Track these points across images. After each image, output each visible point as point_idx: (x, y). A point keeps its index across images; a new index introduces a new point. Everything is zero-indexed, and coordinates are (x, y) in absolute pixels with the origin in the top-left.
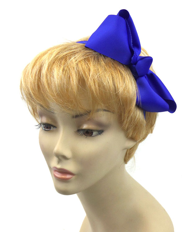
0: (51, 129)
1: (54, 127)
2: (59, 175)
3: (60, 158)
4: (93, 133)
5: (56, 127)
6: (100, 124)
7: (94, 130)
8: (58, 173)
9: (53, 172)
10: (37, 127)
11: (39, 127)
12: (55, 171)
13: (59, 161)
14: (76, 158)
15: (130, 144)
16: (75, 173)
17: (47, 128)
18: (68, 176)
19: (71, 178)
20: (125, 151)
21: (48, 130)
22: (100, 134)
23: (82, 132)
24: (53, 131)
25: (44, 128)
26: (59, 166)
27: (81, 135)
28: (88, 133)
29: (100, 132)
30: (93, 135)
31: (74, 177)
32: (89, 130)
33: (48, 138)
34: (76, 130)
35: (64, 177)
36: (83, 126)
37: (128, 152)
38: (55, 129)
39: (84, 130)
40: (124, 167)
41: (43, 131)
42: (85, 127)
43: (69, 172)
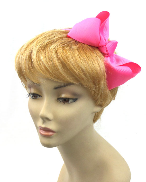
0: (38, 98)
1: (40, 96)
2: (43, 133)
3: (45, 119)
4: (69, 100)
5: (41, 96)
6: (74, 94)
7: (71, 99)
8: (42, 131)
9: (39, 130)
10: (27, 96)
11: (28, 97)
12: (41, 129)
13: (44, 122)
14: (56, 119)
15: (98, 109)
17: (35, 97)
18: (50, 134)
19: (53, 134)
20: (94, 114)
21: (35, 98)
22: (74, 101)
23: (61, 100)
25: (32, 97)
26: (43, 126)
27: (60, 102)
28: (66, 101)
29: (75, 100)
30: (69, 102)
31: (55, 134)
32: (66, 98)
33: (36, 104)
34: (57, 98)
35: (47, 134)
36: (62, 96)
37: (96, 115)
38: (40, 98)
39: (63, 98)
40: (93, 127)
41: (32, 99)
42: (63, 96)
43: (51, 130)
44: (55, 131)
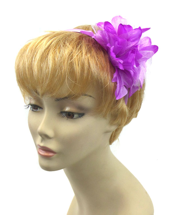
0: (38, 110)
2: (43, 153)
3: (43, 136)
4: (74, 115)
5: (42, 108)
6: (80, 108)
7: (76, 113)
9: (38, 148)
10: (26, 107)
12: (40, 149)
13: (43, 140)
14: (57, 137)
16: (56, 152)
17: (34, 109)
18: (50, 154)
19: (54, 155)
21: (36, 110)
22: (80, 117)
23: (64, 114)
24: (39, 112)
25: (32, 109)
26: (42, 144)
27: (63, 117)
28: (70, 115)
29: (81, 115)
30: (74, 118)
31: (55, 155)
32: (71, 112)
33: (35, 117)
34: (59, 112)
35: (46, 154)
36: (66, 109)
38: (41, 110)
39: (66, 112)
43: (51, 150)
44: (55, 151)
